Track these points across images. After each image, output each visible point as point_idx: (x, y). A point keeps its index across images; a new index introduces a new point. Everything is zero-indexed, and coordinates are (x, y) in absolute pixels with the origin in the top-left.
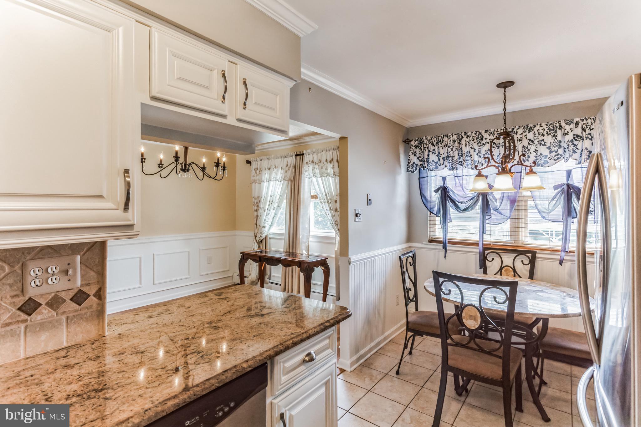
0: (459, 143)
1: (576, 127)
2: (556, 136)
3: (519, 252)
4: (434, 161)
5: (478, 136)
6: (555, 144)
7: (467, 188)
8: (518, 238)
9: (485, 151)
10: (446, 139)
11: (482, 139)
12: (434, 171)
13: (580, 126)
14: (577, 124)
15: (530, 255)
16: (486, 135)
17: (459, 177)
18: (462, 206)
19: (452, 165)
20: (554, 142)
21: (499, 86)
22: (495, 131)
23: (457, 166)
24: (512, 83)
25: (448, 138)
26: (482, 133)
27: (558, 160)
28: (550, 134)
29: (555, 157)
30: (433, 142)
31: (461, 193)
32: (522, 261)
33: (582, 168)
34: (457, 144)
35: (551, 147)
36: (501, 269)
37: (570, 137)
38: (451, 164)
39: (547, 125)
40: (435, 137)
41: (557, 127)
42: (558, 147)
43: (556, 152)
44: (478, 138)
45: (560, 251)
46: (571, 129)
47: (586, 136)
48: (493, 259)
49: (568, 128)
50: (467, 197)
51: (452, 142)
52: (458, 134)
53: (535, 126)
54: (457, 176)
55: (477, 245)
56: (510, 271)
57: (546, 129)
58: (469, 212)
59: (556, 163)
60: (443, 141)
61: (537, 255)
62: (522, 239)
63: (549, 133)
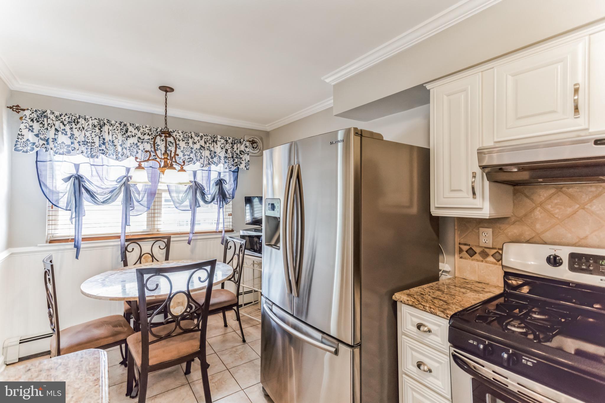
0: (100, 129)
1: (201, 140)
2: (188, 143)
3: (157, 238)
4: (64, 144)
5: (123, 127)
6: (188, 149)
7: (107, 179)
8: (154, 227)
9: (131, 144)
10: (82, 121)
11: (127, 131)
12: (64, 156)
13: (203, 139)
14: (202, 137)
15: (166, 240)
16: (131, 129)
17: (96, 167)
18: (101, 198)
19: (91, 151)
20: (187, 148)
21: (162, 88)
22: (140, 127)
23: (98, 154)
24: (172, 90)
25: (85, 120)
26: (127, 125)
27: (191, 162)
28: (184, 141)
29: (188, 160)
30: (63, 120)
31: (99, 183)
32: (159, 246)
33: (202, 170)
34: (97, 131)
35: (184, 151)
36: (140, 258)
37: (197, 146)
38: (89, 150)
39: (182, 133)
40: (66, 114)
41: (189, 136)
42: (190, 152)
43: (188, 156)
44: (123, 130)
45: (189, 233)
46: (198, 140)
47: (207, 147)
48: (133, 249)
49: (196, 139)
50: (108, 188)
51: (90, 126)
52: (99, 119)
53: (174, 132)
54: (93, 165)
55: (119, 237)
56: (149, 257)
57: (182, 136)
58: (110, 204)
59: (189, 164)
60: (78, 122)
61: (172, 239)
62: (157, 227)
63: (183, 139)
